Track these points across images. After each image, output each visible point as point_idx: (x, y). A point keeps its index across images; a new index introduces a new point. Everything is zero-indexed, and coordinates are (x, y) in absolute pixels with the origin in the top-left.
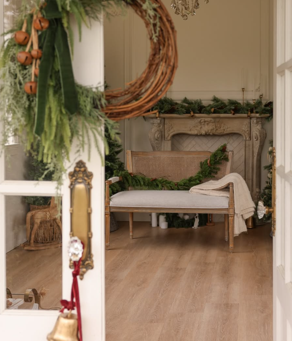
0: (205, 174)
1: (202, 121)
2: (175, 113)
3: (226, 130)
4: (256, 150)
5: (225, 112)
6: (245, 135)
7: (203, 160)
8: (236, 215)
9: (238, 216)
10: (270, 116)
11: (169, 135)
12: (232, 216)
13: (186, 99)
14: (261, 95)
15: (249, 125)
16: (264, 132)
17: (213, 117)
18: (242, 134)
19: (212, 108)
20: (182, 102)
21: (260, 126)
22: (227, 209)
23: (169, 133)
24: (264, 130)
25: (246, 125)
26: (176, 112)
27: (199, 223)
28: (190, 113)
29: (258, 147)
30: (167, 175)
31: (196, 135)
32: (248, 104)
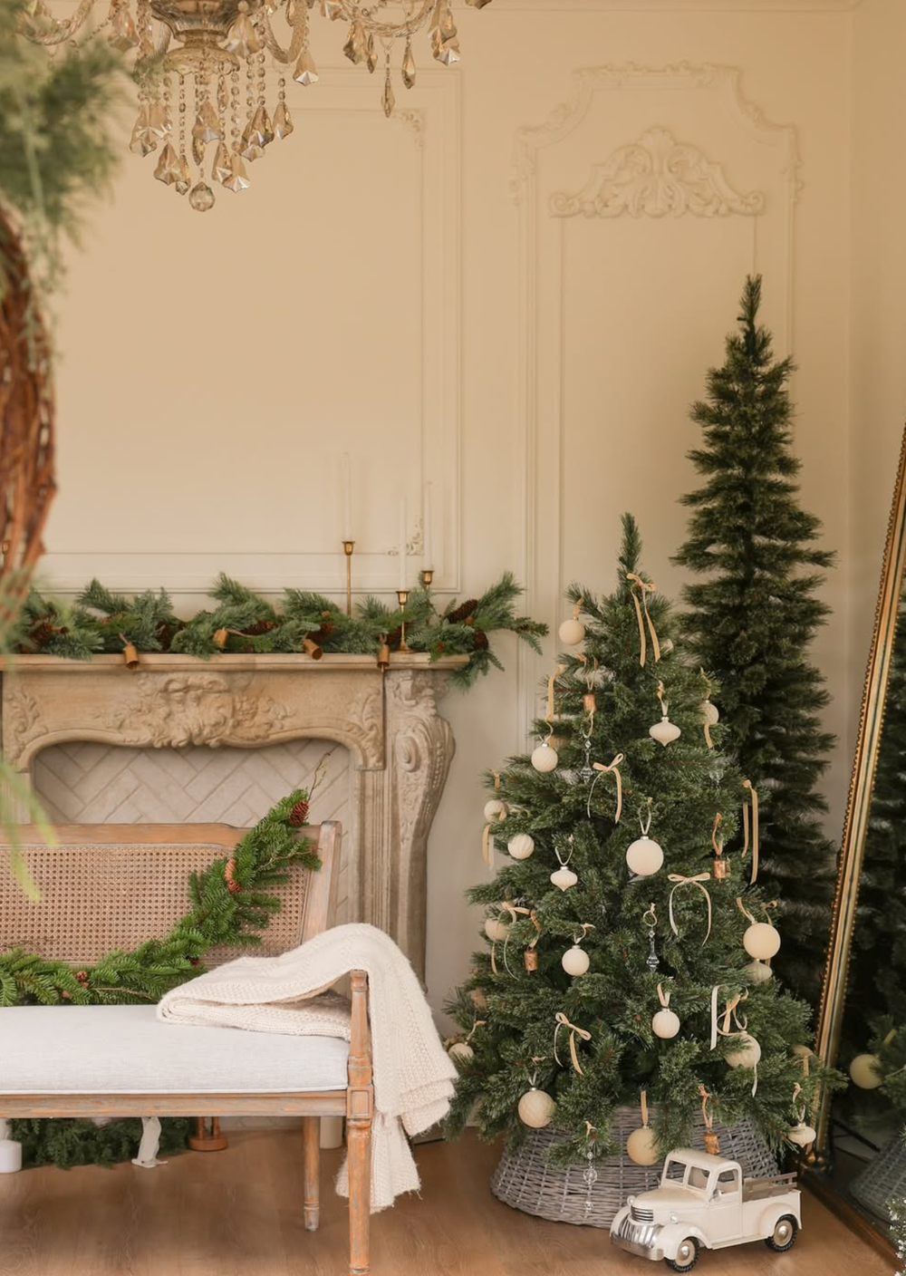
0: (217, 926)
1: (173, 686)
2: (54, 652)
3: (278, 725)
4: (410, 814)
5: (279, 648)
6: (360, 746)
7: (201, 866)
8: (380, 1117)
9: (386, 1124)
10: (470, 666)
11: (21, 751)
12: (363, 1124)
13: (100, 588)
14: (425, 572)
15: (379, 704)
16: (447, 732)
17: (227, 667)
18: (348, 742)
19: (217, 627)
20: (78, 601)
21: (426, 707)
22: (342, 1094)
23: (24, 737)
24: (446, 725)
25: (365, 703)
26: (57, 648)
27: (159, 1140)
28: (120, 651)
29: (420, 800)
30: (36, 935)
31: (147, 749)
32: (373, 612)
